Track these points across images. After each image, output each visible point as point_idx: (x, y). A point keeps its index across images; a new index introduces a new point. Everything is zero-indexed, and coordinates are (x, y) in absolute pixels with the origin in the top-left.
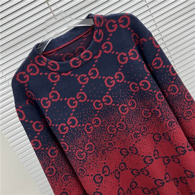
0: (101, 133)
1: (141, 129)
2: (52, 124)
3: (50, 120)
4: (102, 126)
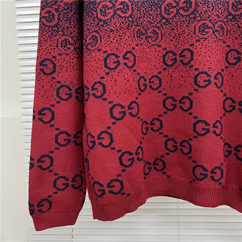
1: (216, 23)
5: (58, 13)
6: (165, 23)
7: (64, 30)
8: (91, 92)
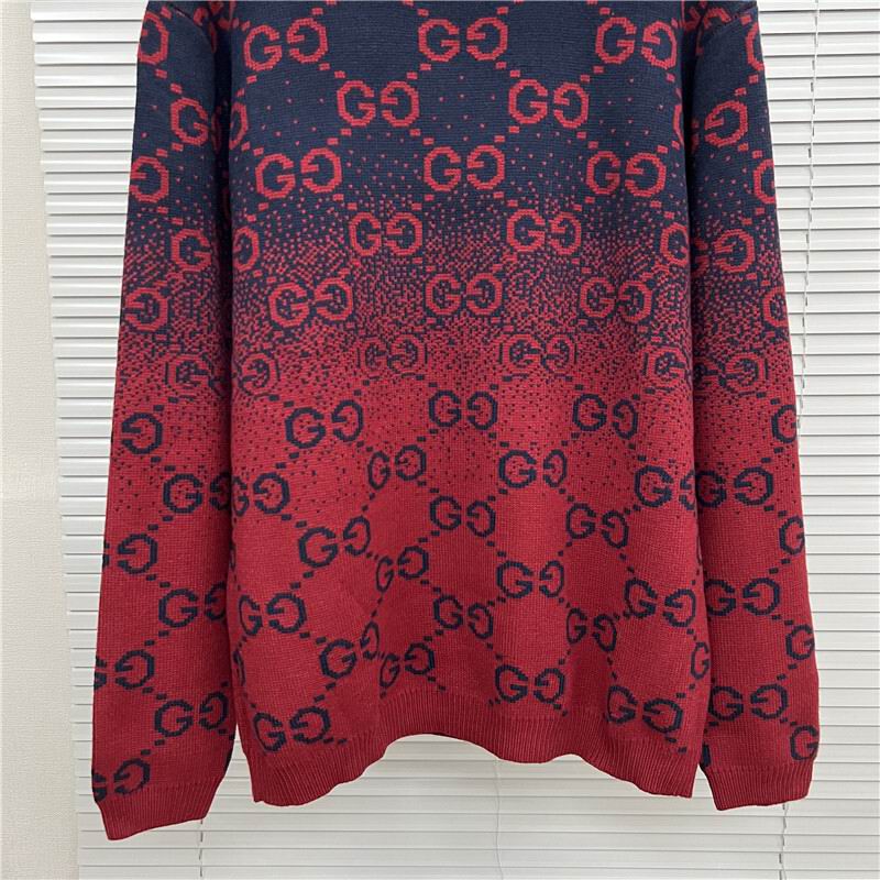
0: (399, 286)
1: (549, 339)
2: (245, 140)
3: (244, 120)
4: (415, 261)
5: (169, 298)
6: (433, 326)
7: (183, 340)
8: (252, 498)
